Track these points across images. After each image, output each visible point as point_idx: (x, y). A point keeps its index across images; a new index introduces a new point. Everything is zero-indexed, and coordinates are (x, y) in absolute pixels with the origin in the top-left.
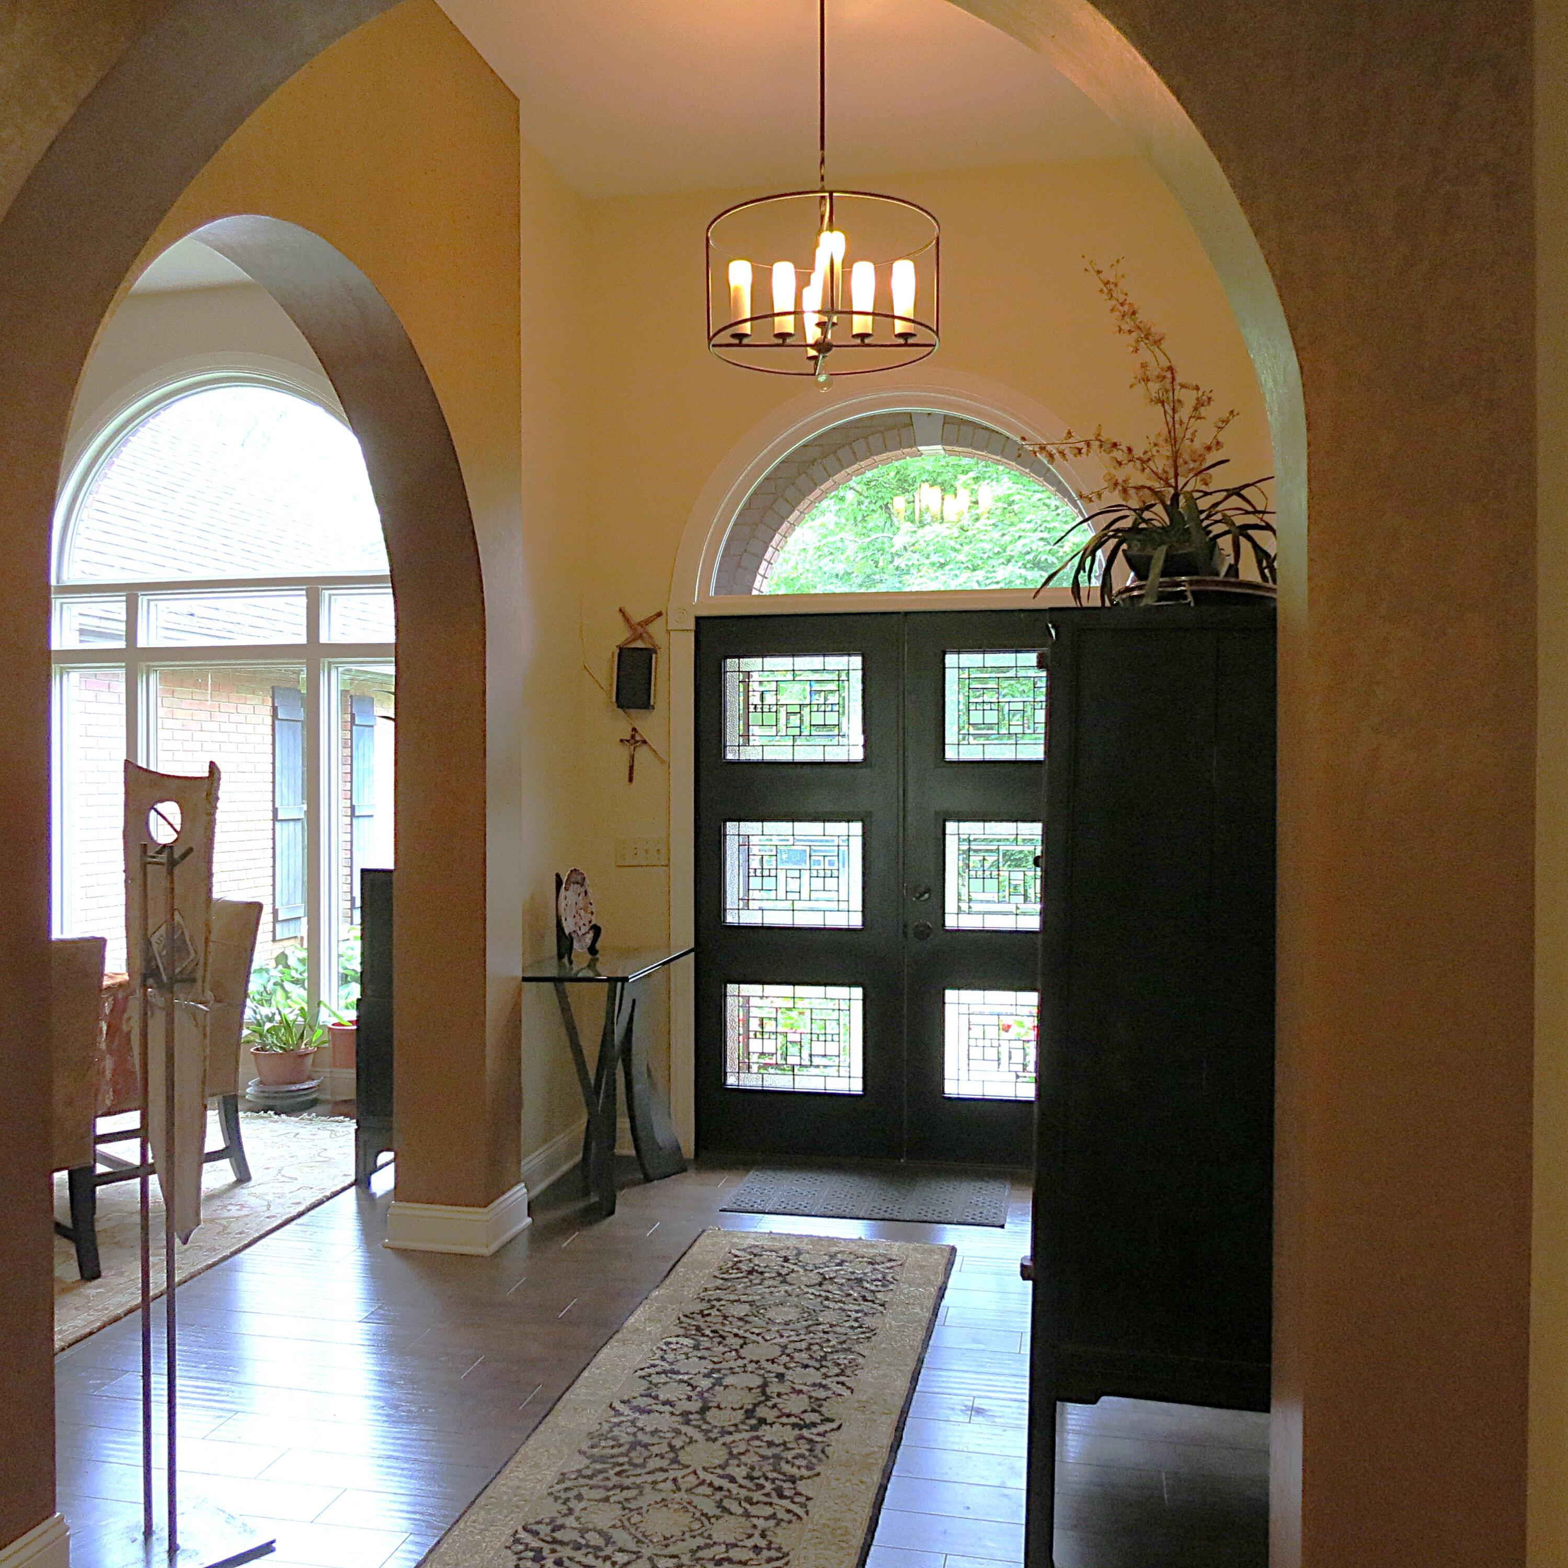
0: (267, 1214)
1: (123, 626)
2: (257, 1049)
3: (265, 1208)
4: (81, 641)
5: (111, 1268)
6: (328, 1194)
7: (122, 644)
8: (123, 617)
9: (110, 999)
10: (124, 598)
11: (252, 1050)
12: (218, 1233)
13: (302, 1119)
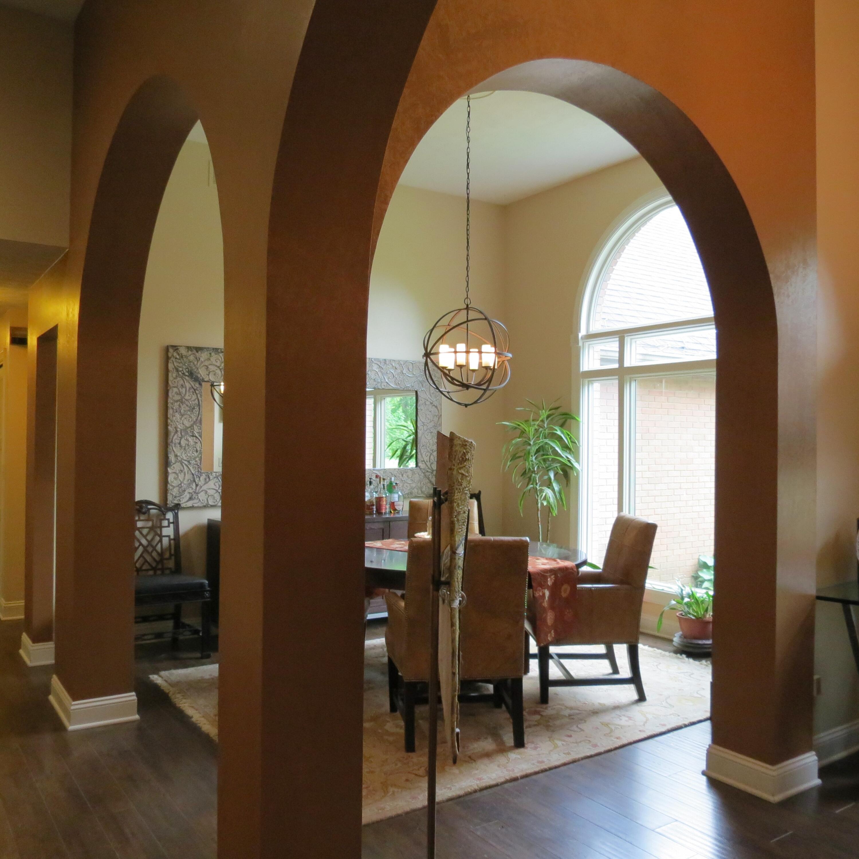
0: (641, 729)
1: (617, 355)
2: (681, 614)
3: (642, 723)
4: (601, 365)
5: (532, 742)
6: (687, 722)
7: (616, 366)
8: (618, 350)
9: (553, 576)
10: (618, 339)
11: (677, 614)
12: (605, 735)
13: (701, 664)
